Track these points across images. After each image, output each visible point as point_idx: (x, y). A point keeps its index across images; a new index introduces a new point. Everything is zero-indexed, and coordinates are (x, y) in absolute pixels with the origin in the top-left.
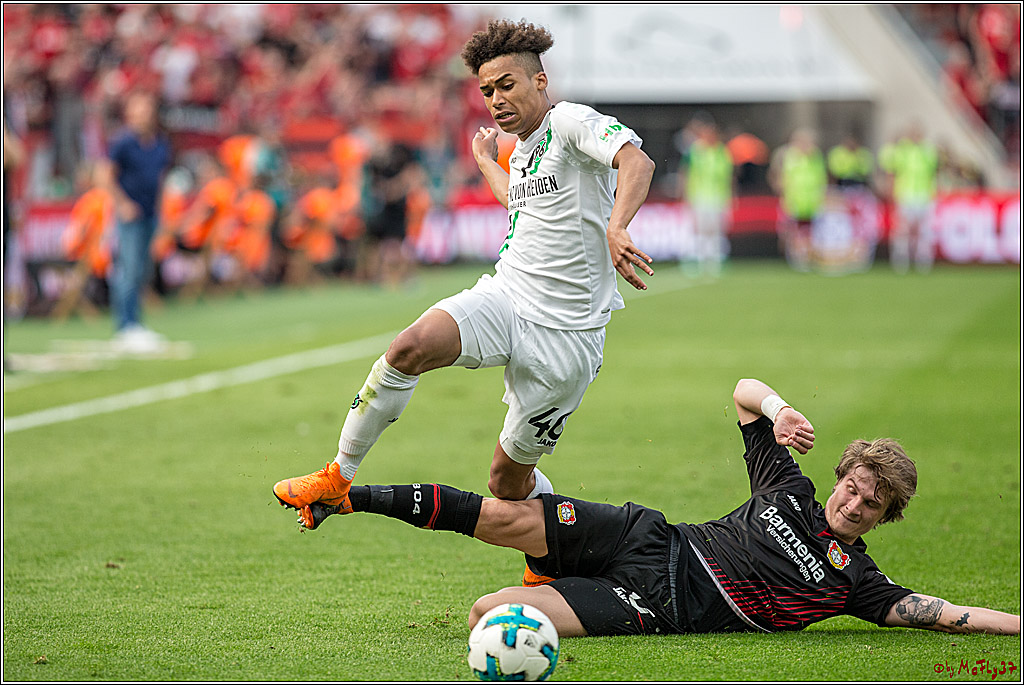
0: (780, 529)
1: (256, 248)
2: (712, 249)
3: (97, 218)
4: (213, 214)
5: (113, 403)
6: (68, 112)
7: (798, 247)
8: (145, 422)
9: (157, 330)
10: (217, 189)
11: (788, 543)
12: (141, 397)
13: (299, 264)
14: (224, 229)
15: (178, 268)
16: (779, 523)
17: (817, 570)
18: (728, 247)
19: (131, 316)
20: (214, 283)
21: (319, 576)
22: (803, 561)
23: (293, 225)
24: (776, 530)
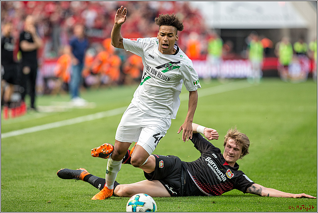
0: (212, 164)
1: (115, 74)
2: (257, 74)
3: (65, 64)
4: (102, 63)
5: (71, 122)
6: (56, 31)
7: (284, 74)
8: (80, 128)
9: (85, 99)
10: (103, 55)
11: (214, 169)
12: (79, 120)
13: (128, 79)
14: (105, 68)
15: (91, 80)
16: (211, 162)
17: (224, 177)
18: (262, 74)
19: (76, 94)
20: (102, 85)
21: (135, 176)
22: (219, 175)
23: (127, 66)
24: (211, 164)
